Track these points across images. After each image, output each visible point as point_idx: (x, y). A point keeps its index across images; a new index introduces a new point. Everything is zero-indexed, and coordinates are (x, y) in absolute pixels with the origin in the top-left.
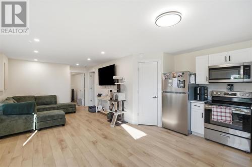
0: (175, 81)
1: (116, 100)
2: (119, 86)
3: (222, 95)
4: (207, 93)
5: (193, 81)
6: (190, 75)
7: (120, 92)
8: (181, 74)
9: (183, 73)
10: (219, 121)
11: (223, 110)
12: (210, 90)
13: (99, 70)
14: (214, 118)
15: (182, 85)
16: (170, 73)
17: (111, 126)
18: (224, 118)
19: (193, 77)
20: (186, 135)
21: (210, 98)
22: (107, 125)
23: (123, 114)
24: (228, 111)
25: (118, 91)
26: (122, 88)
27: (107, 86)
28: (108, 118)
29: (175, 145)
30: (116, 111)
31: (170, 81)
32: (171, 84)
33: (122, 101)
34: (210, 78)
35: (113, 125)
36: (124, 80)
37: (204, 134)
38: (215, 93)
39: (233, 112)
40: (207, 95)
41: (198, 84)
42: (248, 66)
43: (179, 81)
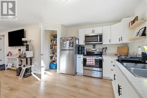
0: (68, 42)
1: (25, 57)
2: (27, 46)
3: (91, 51)
4: (84, 50)
5: (77, 43)
6: (76, 39)
7: (28, 50)
8: (71, 38)
10: (90, 64)
11: (92, 58)
12: (85, 49)
13: (9, 33)
14: (88, 63)
15: (72, 45)
16: (64, 38)
17: (19, 78)
18: (92, 63)
19: (77, 40)
20: (74, 75)
21: (85, 53)
22: (15, 78)
23: (31, 68)
24: (93, 58)
25: (26, 50)
26: (30, 47)
27: (17, 47)
28: (17, 73)
29: (67, 83)
30: (24, 66)
31: (65, 43)
32: (66, 44)
33: (31, 58)
34: (86, 41)
35: (20, 78)
36: (32, 42)
37: (83, 73)
38: (88, 50)
39: (96, 59)
40: (84, 51)
41: (80, 45)
42: (101, 36)
43: (70, 42)
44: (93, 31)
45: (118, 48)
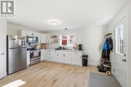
8: (23, 38)
9: (24, 38)
42: (37, 38)
43: (22, 41)
44: (33, 34)
45: (41, 45)
